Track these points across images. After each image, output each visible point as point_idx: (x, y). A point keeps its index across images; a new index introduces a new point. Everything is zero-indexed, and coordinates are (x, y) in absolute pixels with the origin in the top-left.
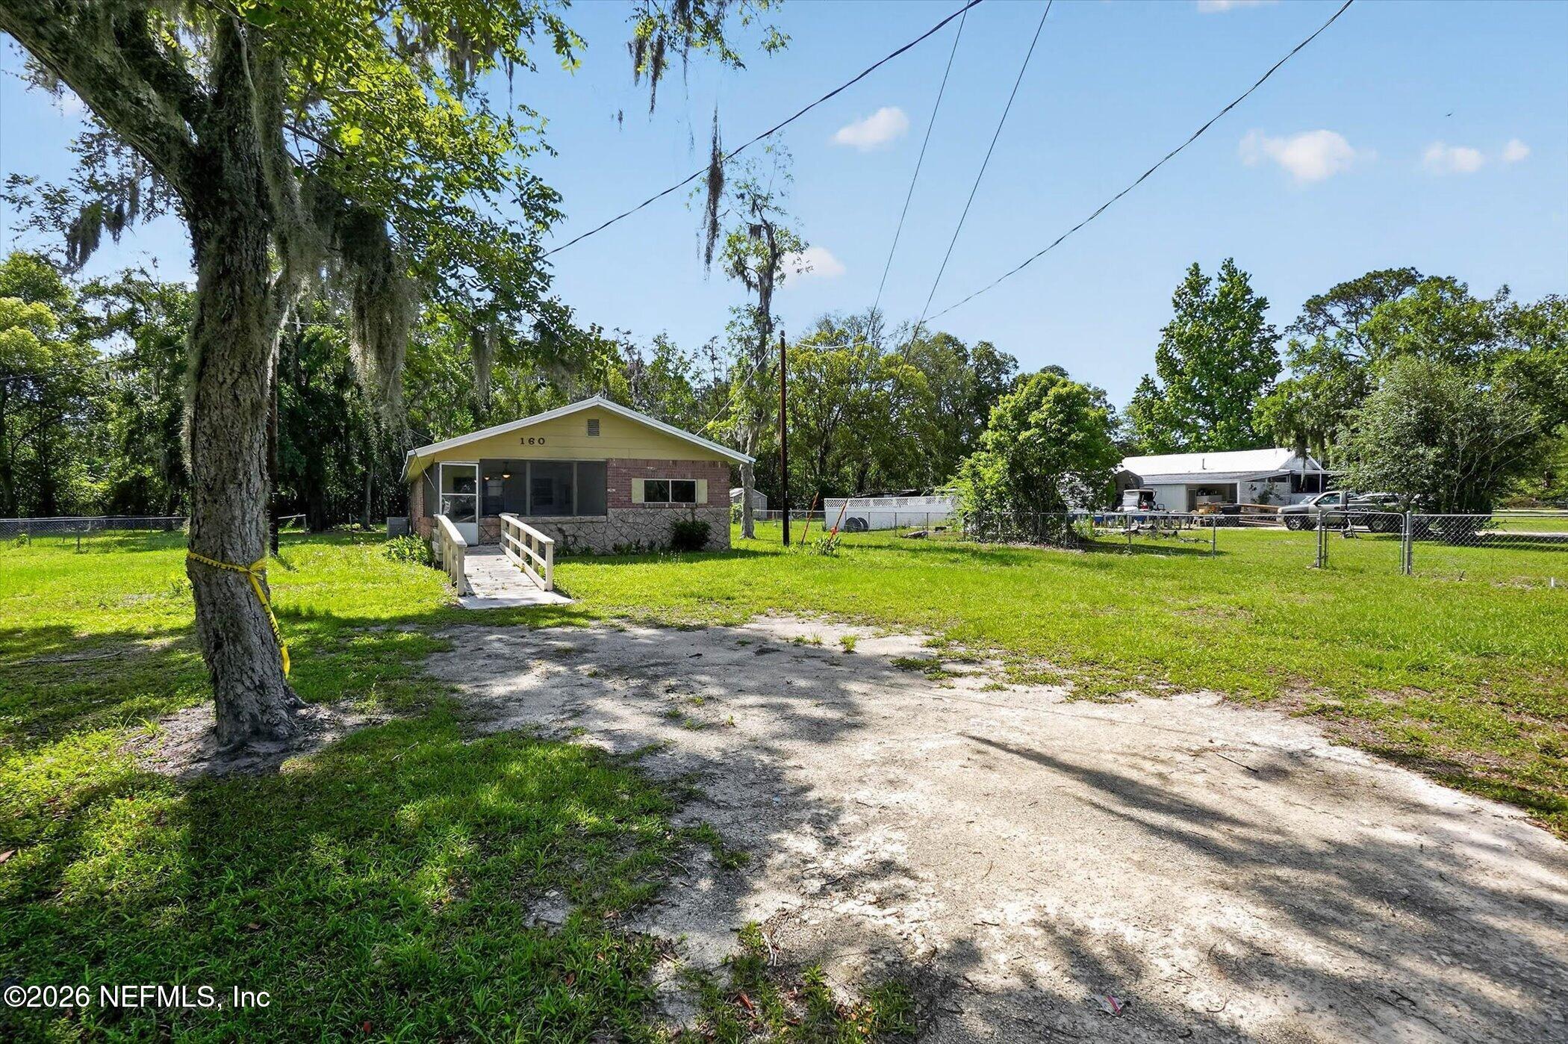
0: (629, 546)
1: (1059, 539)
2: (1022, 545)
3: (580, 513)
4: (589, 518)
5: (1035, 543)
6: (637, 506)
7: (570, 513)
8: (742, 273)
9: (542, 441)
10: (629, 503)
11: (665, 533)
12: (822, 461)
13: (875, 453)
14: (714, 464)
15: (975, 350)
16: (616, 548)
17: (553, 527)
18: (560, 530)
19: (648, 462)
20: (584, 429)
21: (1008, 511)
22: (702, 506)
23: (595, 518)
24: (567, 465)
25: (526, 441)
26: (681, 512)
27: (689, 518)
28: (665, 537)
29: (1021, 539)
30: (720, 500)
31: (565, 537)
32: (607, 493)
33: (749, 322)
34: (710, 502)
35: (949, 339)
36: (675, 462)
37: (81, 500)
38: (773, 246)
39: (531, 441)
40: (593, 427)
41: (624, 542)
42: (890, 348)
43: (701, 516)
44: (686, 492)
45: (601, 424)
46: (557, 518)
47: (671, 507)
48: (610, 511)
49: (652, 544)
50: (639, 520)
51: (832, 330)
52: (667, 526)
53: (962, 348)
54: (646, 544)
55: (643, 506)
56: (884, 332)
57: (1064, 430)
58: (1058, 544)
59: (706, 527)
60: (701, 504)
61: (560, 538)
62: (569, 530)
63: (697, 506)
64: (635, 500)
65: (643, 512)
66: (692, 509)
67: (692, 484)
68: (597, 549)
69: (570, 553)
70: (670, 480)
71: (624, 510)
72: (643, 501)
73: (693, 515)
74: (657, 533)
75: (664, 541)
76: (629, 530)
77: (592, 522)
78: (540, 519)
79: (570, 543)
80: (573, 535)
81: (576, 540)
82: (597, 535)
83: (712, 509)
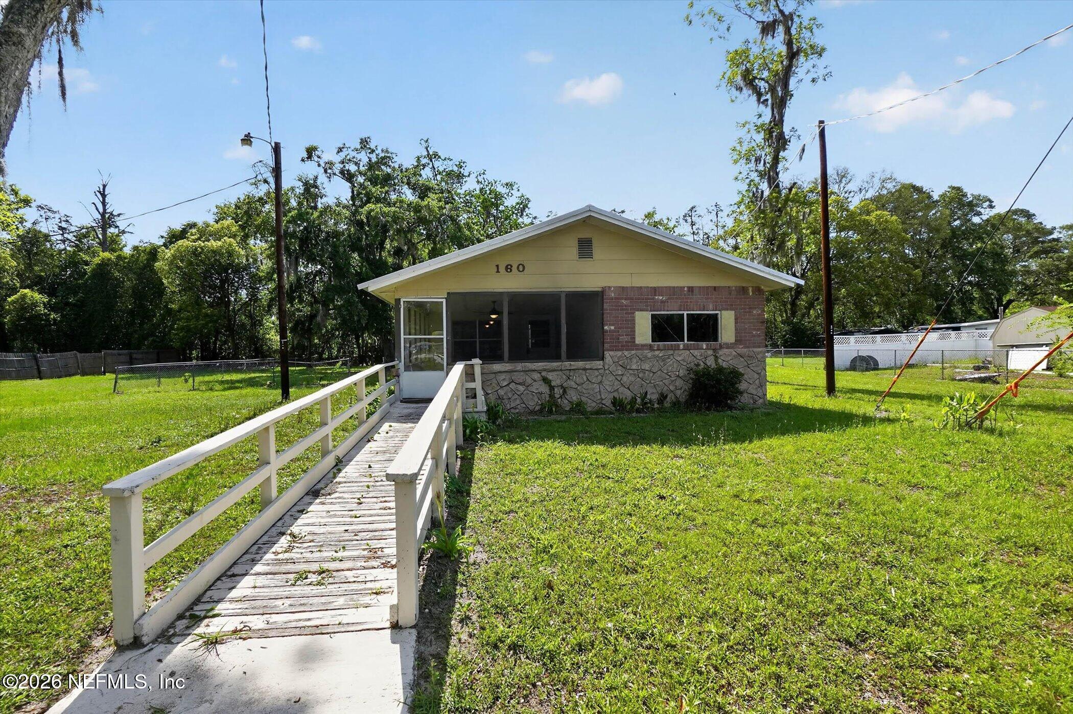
0: (634, 400)
3: (571, 356)
4: (580, 364)
6: (643, 347)
7: (557, 357)
9: (521, 268)
10: (631, 344)
11: (679, 383)
12: (793, 304)
13: (849, 294)
14: (744, 290)
15: (943, 196)
16: (615, 403)
17: (536, 376)
18: (545, 380)
19: (655, 290)
20: (572, 251)
22: (728, 346)
23: (589, 364)
24: (554, 297)
25: (502, 269)
26: (700, 355)
27: (711, 362)
28: (679, 389)
30: (752, 337)
31: (552, 388)
32: (603, 331)
33: (759, 138)
34: (738, 341)
36: (691, 289)
39: (509, 268)
40: (584, 248)
41: (626, 395)
43: (727, 359)
44: (706, 329)
45: (595, 243)
46: (540, 365)
47: (686, 348)
48: (607, 354)
49: (662, 398)
50: (646, 366)
52: (682, 373)
54: (655, 397)
55: (650, 348)
59: (736, 375)
60: (726, 344)
61: (545, 389)
62: (556, 379)
63: (721, 347)
64: (639, 340)
65: (649, 355)
66: (715, 350)
67: (714, 318)
68: (591, 406)
69: (560, 410)
70: (685, 313)
71: (626, 353)
72: (649, 341)
73: (716, 358)
74: (666, 382)
75: (678, 393)
76: (632, 378)
77: (585, 369)
78: (519, 366)
79: (557, 396)
80: (562, 386)
81: (565, 392)
82: (590, 386)
83: (741, 350)
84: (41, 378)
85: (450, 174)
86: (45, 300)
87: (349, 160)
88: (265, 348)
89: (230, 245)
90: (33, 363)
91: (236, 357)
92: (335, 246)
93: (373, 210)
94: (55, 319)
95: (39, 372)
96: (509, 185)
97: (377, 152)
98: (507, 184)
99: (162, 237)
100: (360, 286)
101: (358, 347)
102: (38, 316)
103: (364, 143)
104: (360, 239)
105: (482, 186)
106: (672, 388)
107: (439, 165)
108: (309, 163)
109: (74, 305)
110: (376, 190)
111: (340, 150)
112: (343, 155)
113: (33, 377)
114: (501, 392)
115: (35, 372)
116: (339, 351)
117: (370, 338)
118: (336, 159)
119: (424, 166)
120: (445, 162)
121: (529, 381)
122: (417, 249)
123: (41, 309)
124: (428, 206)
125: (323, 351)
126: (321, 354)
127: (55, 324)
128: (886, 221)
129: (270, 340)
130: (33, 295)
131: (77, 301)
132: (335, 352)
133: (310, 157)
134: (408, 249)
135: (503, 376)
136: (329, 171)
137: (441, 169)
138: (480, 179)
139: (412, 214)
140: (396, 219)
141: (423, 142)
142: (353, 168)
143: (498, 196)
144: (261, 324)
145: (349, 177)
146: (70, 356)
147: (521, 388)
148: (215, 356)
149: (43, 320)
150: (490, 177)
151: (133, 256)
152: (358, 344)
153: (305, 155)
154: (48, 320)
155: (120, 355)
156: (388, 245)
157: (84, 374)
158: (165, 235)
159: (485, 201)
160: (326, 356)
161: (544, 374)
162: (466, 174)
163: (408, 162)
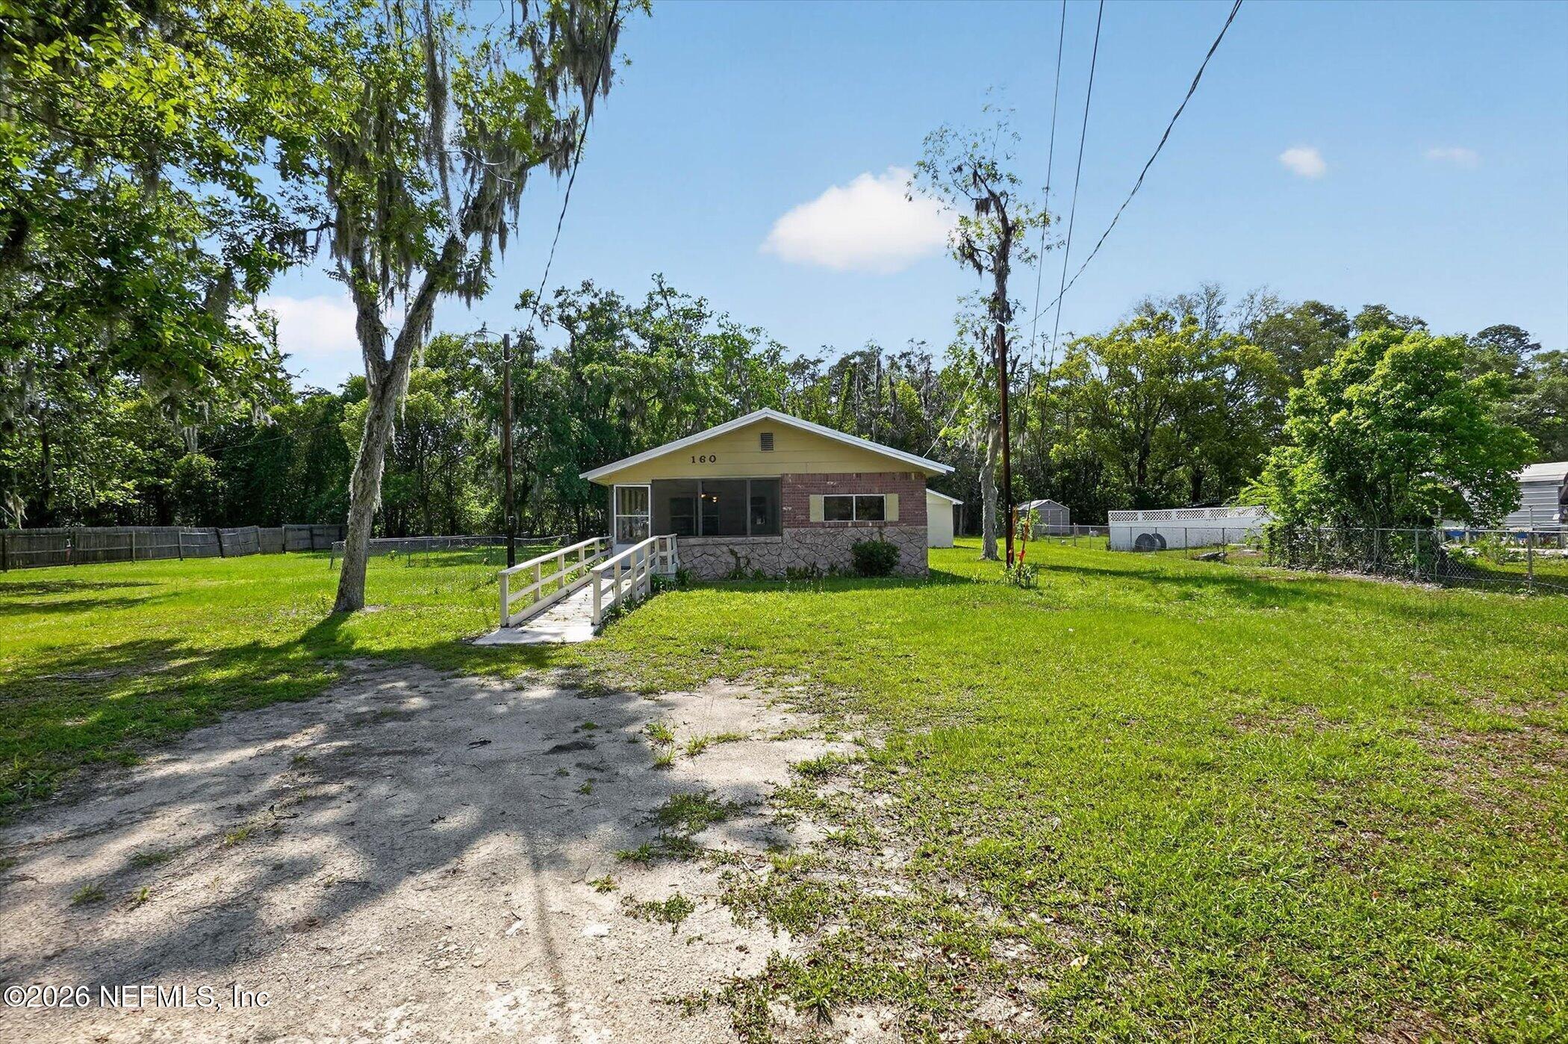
0: (806, 569)
1: (1406, 566)
2: (1349, 575)
3: (755, 533)
4: (762, 539)
5: (1370, 572)
6: (817, 524)
7: (743, 534)
8: (971, 256)
9: (712, 459)
10: (806, 523)
11: (847, 555)
14: (907, 476)
16: (790, 571)
17: (725, 549)
18: (732, 552)
19: (827, 477)
20: (756, 443)
21: (1328, 528)
22: (892, 524)
23: (769, 539)
24: (741, 483)
25: (697, 460)
26: (865, 532)
27: (876, 538)
28: (846, 559)
29: (1350, 567)
30: (915, 515)
31: (738, 559)
32: (782, 512)
34: (902, 519)
35: (1317, 308)
36: (858, 475)
37: (475, 521)
38: (1004, 220)
39: (702, 459)
40: (767, 442)
41: (800, 564)
42: (1230, 325)
43: (890, 536)
44: (873, 509)
45: (774, 438)
46: (727, 539)
47: (855, 525)
48: (785, 531)
49: (832, 568)
50: (820, 541)
51: (1153, 314)
52: (850, 547)
53: (1339, 317)
54: (825, 567)
55: (823, 526)
56: (1222, 310)
57: (1410, 405)
58: (1406, 574)
59: (894, 550)
60: (891, 522)
61: (732, 560)
62: (742, 552)
63: (886, 524)
64: (813, 519)
65: (822, 532)
66: (880, 527)
67: (881, 499)
68: (769, 573)
69: (742, 576)
70: (854, 496)
71: (802, 530)
72: (823, 520)
73: (881, 535)
74: (838, 555)
75: (847, 564)
76: (806, 551)
77: (766, 543)
78: (710, 540)
79: (742, 565)
80: (746, 558)
81: (749, 562)
82: (771, 557)
83: (905, 527)
84: (223, 557)
85: (687, 314)
86: (213, 465)
87: (570, 304)
88: (462, 522)
89: (428, 399)
90: (215, 539)
91: (429, 532)
92: (553, 409)
93: (596, 370)
94: (222, 487)
95: (221, 549)
96: (756, 331)
97: (601, 296)
98: (753, 330)
99: (342, 386)
100: (581, 476)
101: (578, 522)
102: (203, 484)
103: (587, 287)
104: (581, 398)
105: (724, 330)
106: (842, 560)
107: (676, 303)
108: (523, 310)
109: (243, 470)
110: (600, 346)
111: (559, 293)
112: (561, 299)
113: (215, 555)
114: (695, 562)
115: (219, 552)
116: (553, 527)
117: (593, 511)
118: (554, 303)
119: (657, 305)
120: (683, 299)
121: (718, 552)
122: (646, 407)
123: (210, 477)
124: (656, 365)
125: (534, 526)
126: (531, 530)
127: (223, 493)
128: (1254, 358)
129: (470, 512)
130: (201, 460)
131: (246, 465)
132: (548, 527)
133: (524, 304)
134: (637, 407)
135: (697, 549)
136: (546, 318)
137: (678, 307)
138: (722, 322)
139: (639, 371)
140: (621, 379)
141: (655, 277)
142: (572, 312)
143: (745, 344)
144: (460, 494)
145: (568, 322)
146: (252, 532)
147: (712, 559)
148: (402, 533)
149: (210, 488)
150: (733, 320)
151: (308, 410)
152: (578, 517)
153: (519, 302)
154: (215, 488)
155: (299, 530)
156: (613, 401)
157: (264, 552)
158: (345, 383)
159: (727, 349)
160: (537, 531)
161: (731, 547)
162: (708, 314)
163: (639, 303)
